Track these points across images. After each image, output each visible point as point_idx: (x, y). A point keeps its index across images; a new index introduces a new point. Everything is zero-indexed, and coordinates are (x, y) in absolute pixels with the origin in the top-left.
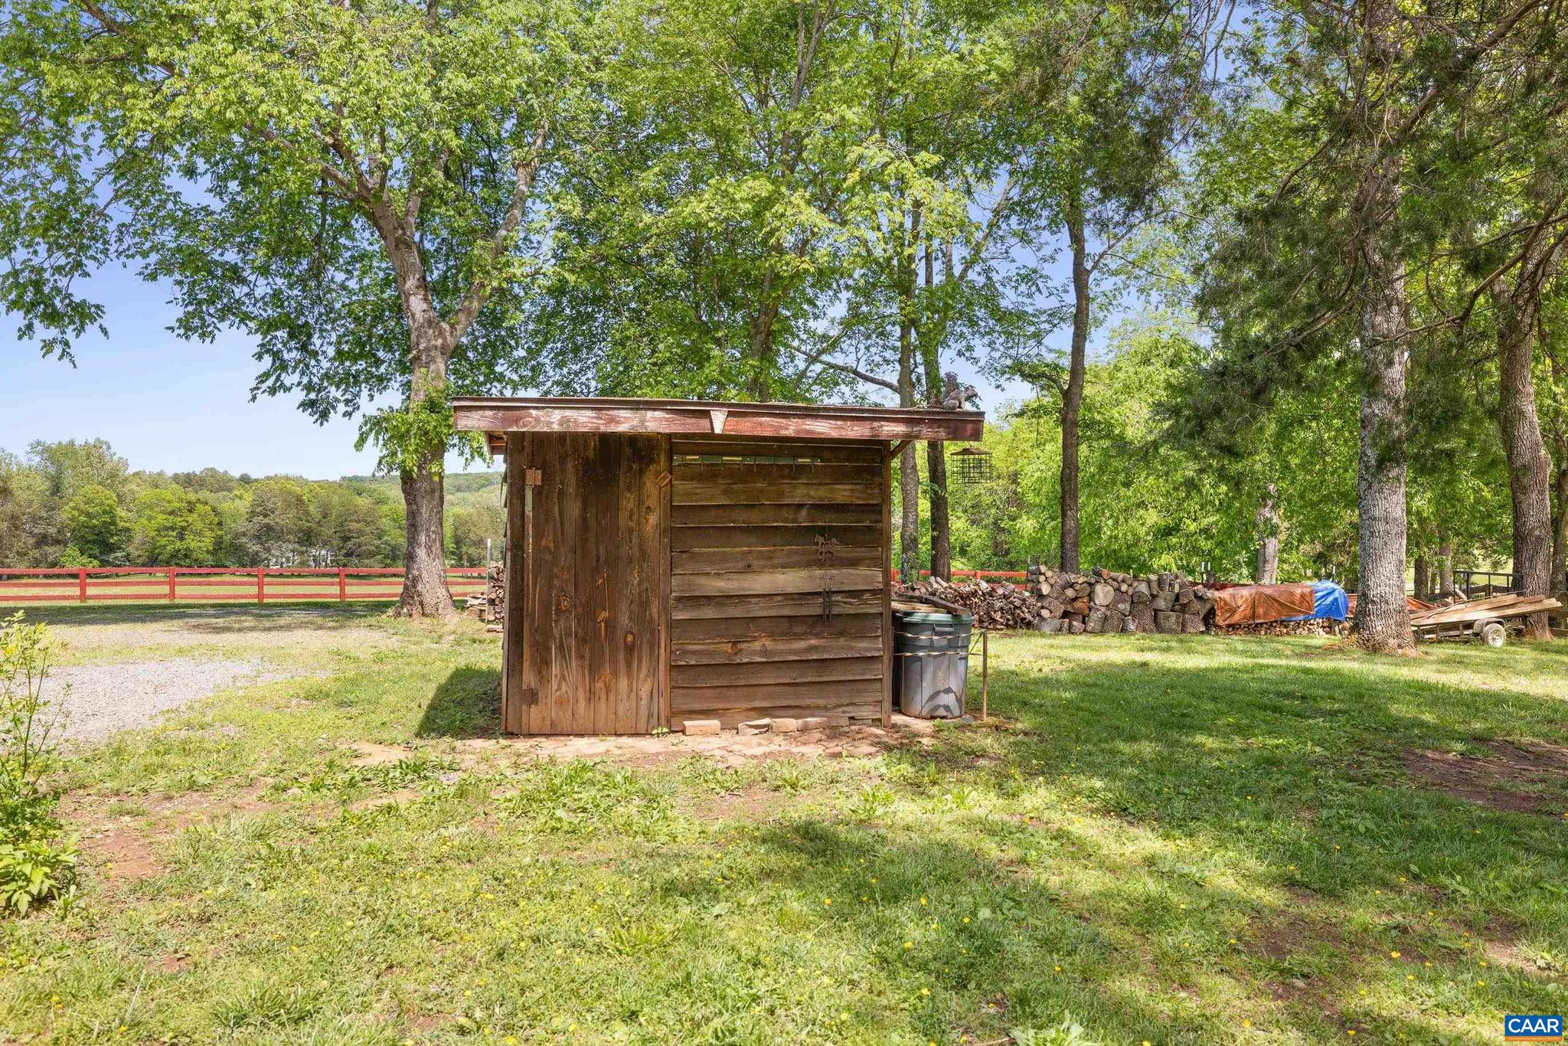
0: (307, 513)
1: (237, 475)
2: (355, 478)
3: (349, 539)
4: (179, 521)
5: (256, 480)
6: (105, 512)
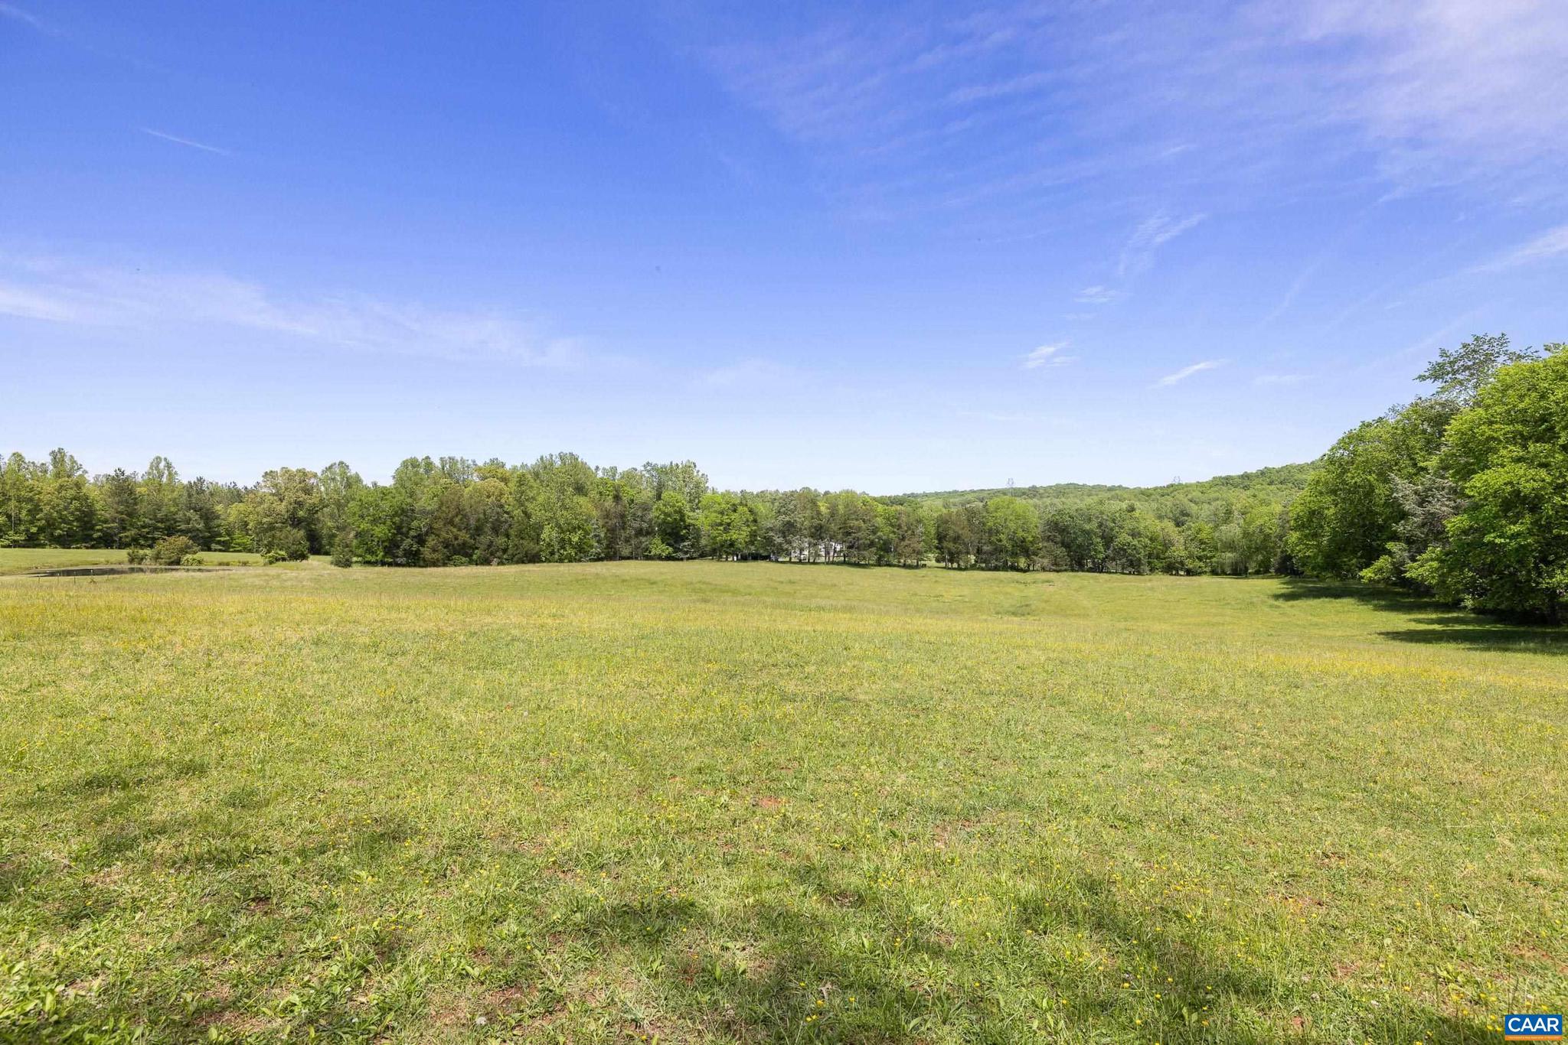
0: (819, 513)
4: (726, 519)
6: (677, 512)
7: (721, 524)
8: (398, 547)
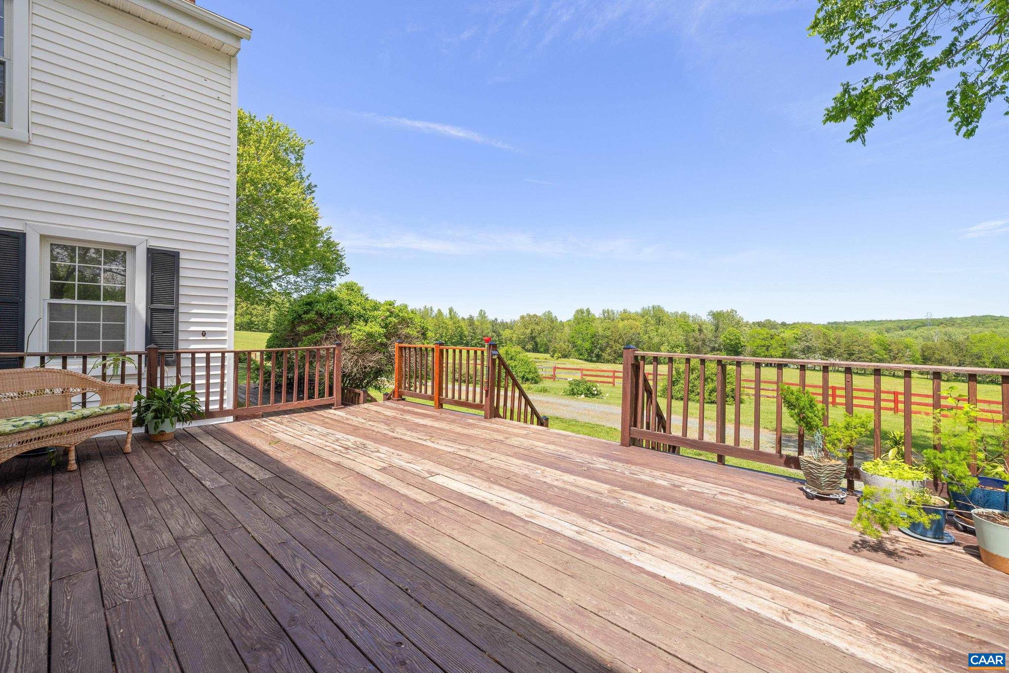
0: (829, 341)
1: (780, 323)
2: (835, 323)
3: (853, 354)
4: (767, 343)
5: (789, 325)
6: (737, 339)
7: (763, 346)
8: (593, 353)
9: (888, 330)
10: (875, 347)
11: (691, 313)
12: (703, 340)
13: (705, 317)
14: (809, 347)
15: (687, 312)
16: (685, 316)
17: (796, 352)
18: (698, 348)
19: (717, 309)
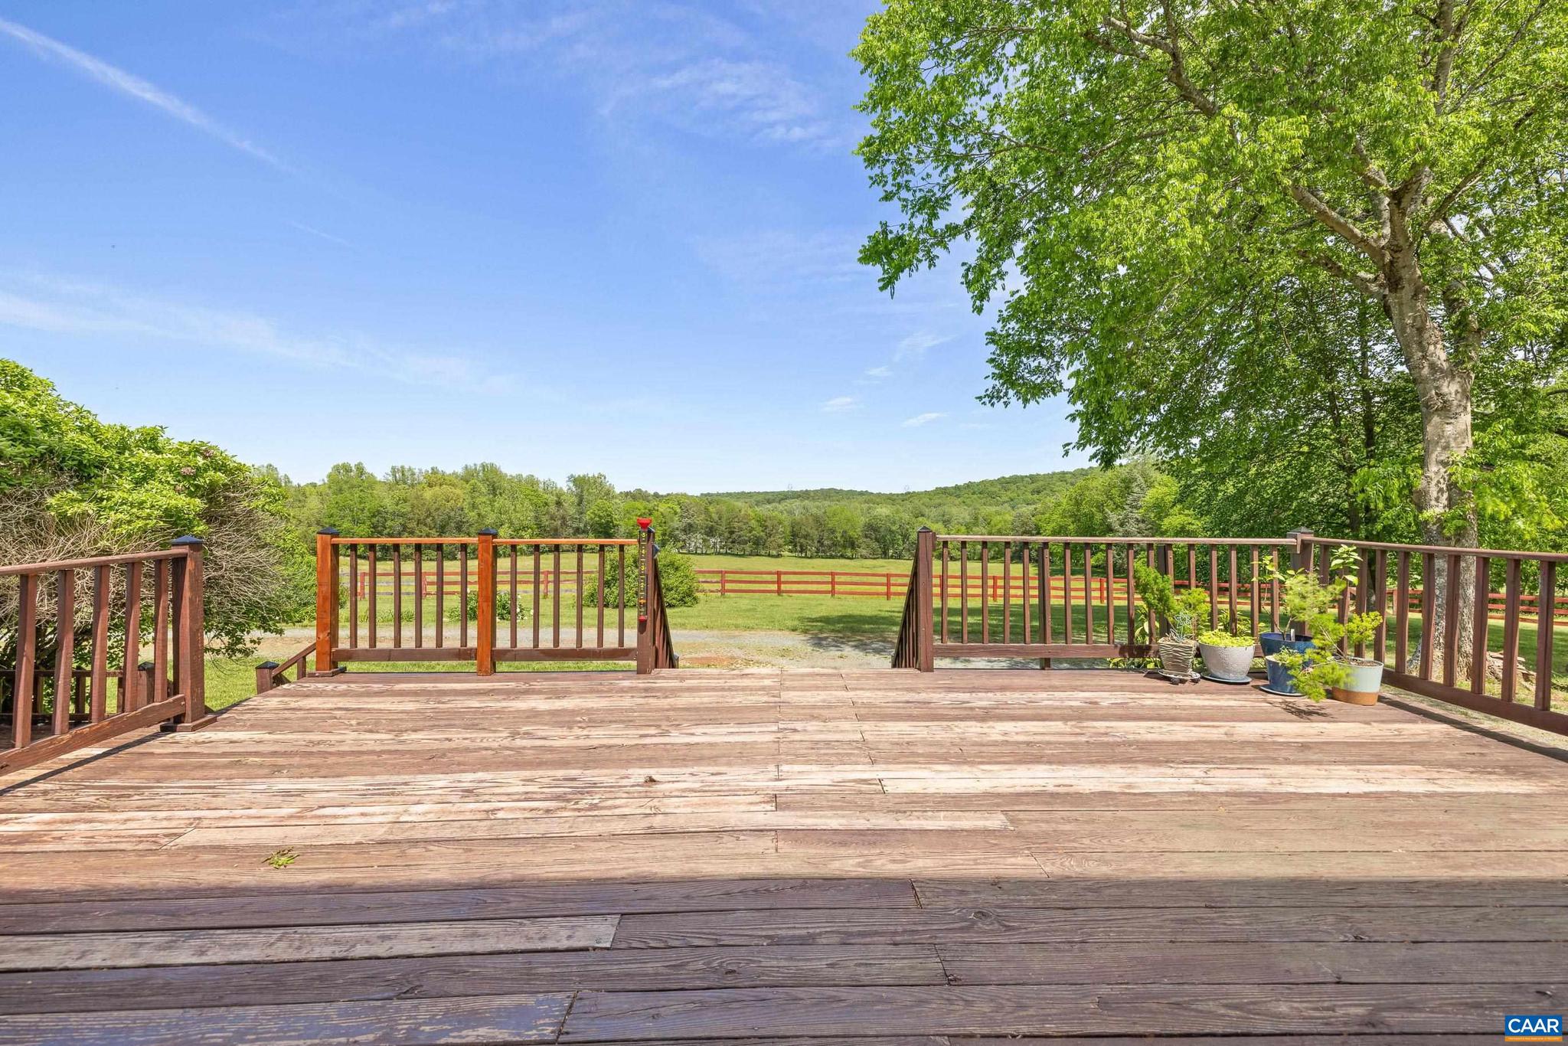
1: (652, 493)
3: (733, 532)
5: (662, 496)
6: (607, 515)
9: (758, 503)
10: (753, 523)
11: (541, 476)
12: (563, 518)
13: (563, 484)
14: (690, 525)
15: (536, 476)
16: (532, 482)
17: (677, 532)
18: (556, 530)
19: (579, 472)
